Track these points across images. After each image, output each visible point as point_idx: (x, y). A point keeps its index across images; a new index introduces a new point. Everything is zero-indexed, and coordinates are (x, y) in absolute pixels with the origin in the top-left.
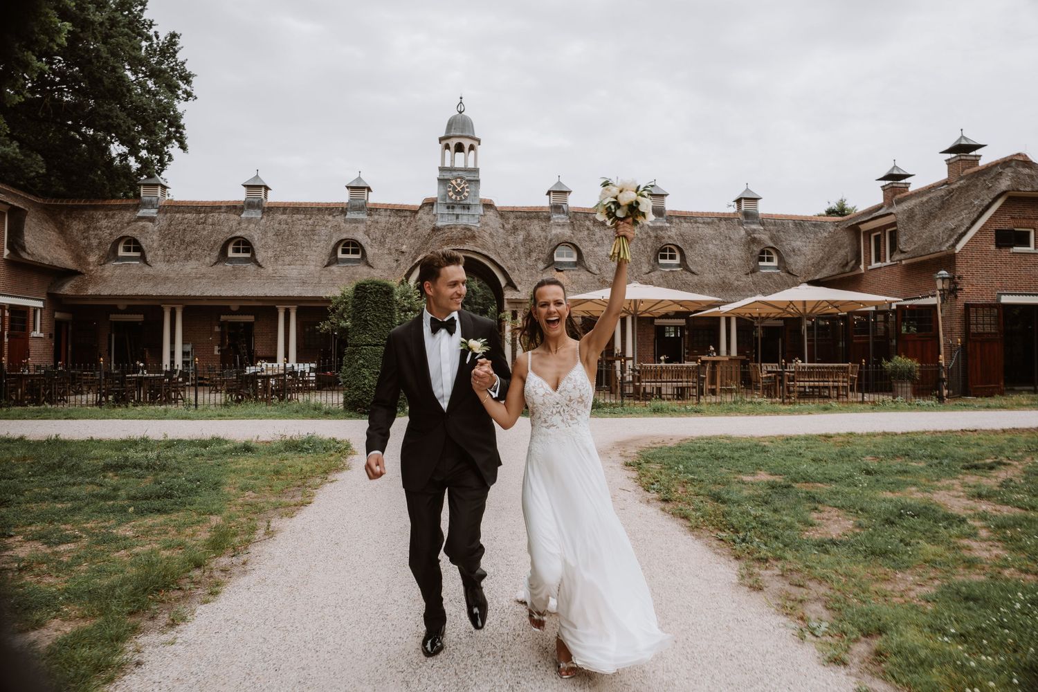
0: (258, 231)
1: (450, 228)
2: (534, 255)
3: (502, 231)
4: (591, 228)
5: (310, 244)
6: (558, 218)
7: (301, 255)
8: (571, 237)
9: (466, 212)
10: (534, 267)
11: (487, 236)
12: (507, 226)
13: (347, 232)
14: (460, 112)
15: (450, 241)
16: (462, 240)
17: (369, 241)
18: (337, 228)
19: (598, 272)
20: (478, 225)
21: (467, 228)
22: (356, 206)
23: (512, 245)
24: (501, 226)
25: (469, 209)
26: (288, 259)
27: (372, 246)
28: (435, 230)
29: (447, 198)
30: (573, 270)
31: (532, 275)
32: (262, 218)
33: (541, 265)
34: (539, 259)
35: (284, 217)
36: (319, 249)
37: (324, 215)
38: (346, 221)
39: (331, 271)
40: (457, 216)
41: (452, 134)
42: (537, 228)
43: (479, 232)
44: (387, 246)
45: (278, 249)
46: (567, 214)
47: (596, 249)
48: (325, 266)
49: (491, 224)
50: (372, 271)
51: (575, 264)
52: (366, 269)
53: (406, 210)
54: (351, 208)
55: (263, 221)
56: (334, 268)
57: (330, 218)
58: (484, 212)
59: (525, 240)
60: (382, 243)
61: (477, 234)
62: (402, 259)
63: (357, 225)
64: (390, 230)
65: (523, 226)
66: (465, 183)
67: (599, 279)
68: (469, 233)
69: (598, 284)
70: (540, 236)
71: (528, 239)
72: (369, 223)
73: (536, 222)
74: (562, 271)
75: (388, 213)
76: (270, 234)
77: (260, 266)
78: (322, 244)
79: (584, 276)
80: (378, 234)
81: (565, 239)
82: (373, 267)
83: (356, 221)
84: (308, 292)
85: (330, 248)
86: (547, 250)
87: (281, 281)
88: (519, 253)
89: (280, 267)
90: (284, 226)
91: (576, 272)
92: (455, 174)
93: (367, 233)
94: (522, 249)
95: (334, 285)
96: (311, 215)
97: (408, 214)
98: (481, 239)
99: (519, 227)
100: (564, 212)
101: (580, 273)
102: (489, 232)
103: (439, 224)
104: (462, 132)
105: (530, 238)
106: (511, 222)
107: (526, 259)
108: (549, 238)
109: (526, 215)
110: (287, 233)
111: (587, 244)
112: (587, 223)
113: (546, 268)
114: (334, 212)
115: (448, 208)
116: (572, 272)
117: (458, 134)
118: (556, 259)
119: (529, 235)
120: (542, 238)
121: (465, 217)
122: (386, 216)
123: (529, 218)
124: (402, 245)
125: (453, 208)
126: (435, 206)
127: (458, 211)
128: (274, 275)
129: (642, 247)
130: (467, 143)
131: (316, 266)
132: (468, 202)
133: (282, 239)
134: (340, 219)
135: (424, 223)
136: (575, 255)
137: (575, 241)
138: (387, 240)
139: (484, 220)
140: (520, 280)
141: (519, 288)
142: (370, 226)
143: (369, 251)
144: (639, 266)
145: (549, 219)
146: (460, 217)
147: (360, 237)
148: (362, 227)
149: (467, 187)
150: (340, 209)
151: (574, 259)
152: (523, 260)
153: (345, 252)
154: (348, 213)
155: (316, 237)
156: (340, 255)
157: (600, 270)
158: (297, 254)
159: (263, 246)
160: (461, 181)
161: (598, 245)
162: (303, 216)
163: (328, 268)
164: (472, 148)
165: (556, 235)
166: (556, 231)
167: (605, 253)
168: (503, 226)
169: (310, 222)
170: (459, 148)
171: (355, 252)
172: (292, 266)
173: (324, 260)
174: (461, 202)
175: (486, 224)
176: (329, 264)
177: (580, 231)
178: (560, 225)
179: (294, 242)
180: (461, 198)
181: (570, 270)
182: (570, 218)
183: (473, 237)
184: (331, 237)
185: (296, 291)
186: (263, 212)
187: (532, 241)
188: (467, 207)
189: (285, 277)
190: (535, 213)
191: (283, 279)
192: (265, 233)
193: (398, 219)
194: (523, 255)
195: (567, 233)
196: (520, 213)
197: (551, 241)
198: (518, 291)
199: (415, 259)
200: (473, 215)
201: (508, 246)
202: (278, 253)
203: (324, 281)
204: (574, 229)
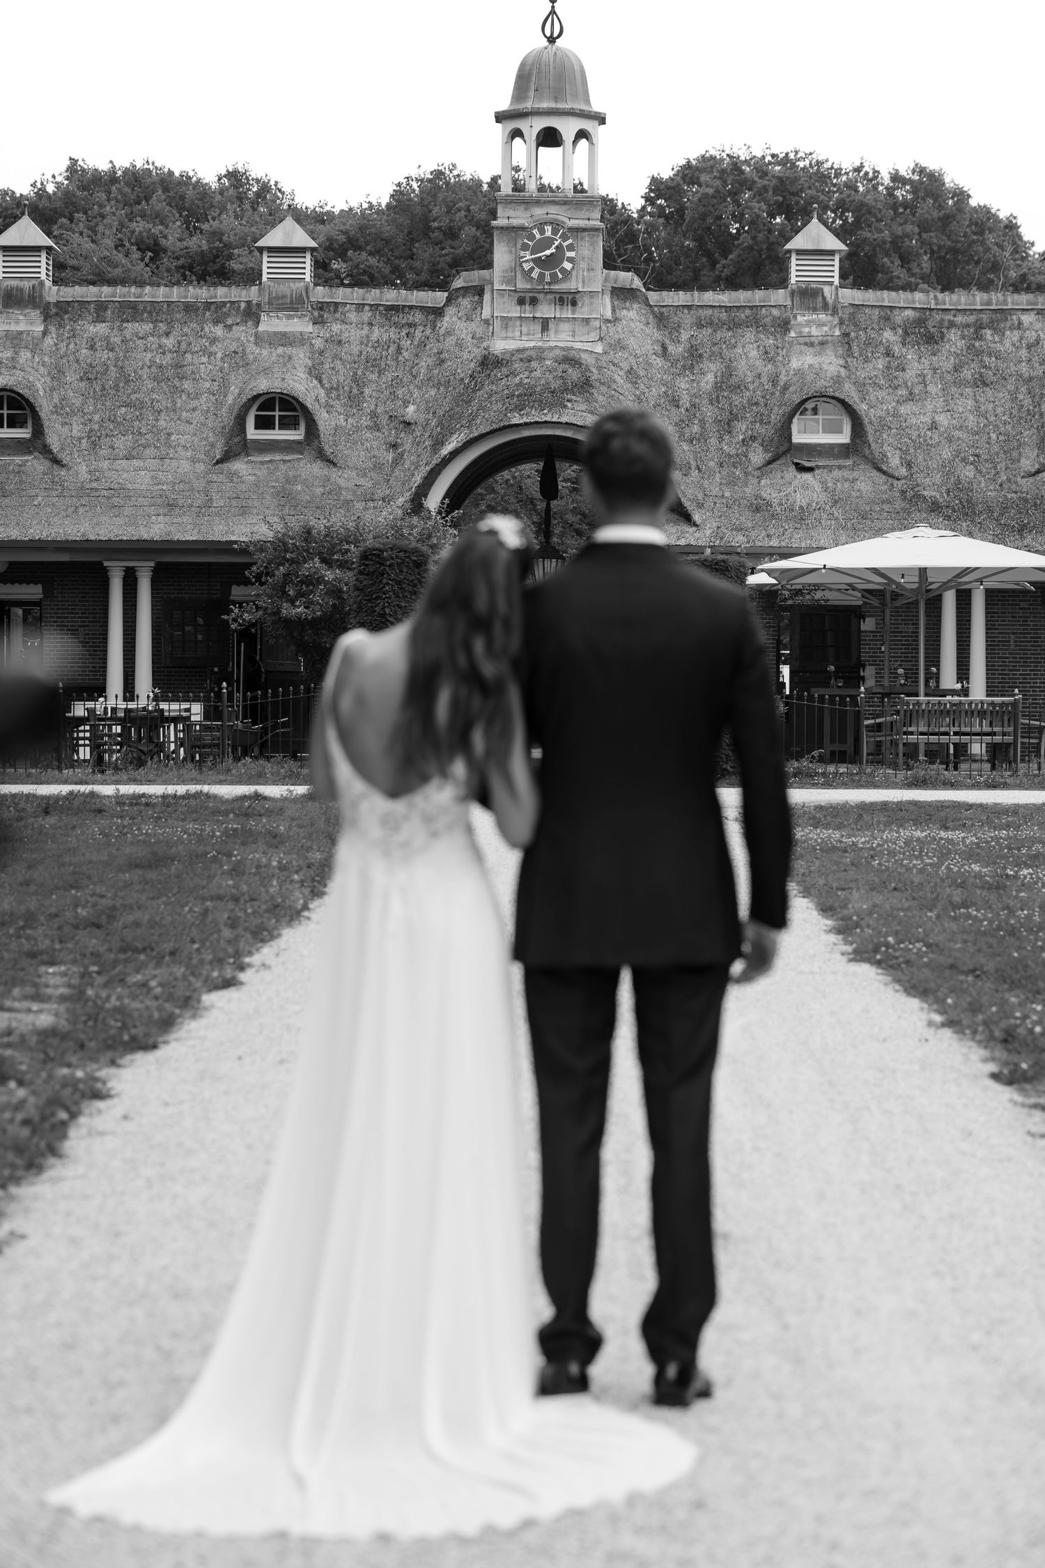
0: (42, 369)
1: (528, 358)
2: (741, 427)
3: (659, 362)
4: (896, 349)
5: (173, 402)
6: (808, 324)
7: (155, 431)
8: (837, 380)
9: (567, 313)
10: (738, 460)
11: (619, 378)
12: (675, 350)
13: (266, 371)
14: (552, 40)
15: (527, 397)
16: (557, 397)
17: (322, 393)
18: (238, 358)
19: (903, 471)
20: (599, 348)
21: (570, 360)
22: (284, 297)
23: (685, 401)
24: (658, 348)
25: (574, 303)
26: (122, 443)
27: (329, 407)
28: (489, 363)
29: (519, 276)
30: (840, 468)
31: (732, 483)
32: (45, 333)
33: (757, 456)
34: (753, 438)
35: (102, 329)
36: (197, 417)
37: (201, 323)
38: (258, 339)
39: (232, 475)
40: (545, 324)
41: (529, 105)
42: (754, 353)
43: (599, 368)
44: (368, 406)
45: (96, 418)
46: (835, 312)
47: (903, 410)
48: (218, 462)
49: (632, 343)
50: (334, 473)
51: (844, 451)
52: (317, 469)
53: (411, 307)
54: (270, 303)
55: (49, 341)
56: (239, 466)
57: (219, 331)
58: (614, 310)
59: (718, 387)
60: (355, 400)
61: (595, 374)
62: (407, 442)
63: (289, 350)
64: (374, 364)
65: (715, 349)
66: (564, 237)
67: (903, 492)
68: (574, 374)
69: (899, 504)
70: (759, 376)
71: (727, 383)
72: (318, 343)
73: (750, 335)
74: (810, 470)
75: (366, 315)
76: (71, 377)
77: (56, 461)
78: (204, 401)
79: (866, 483)
80: (342, 375)
81: (820, 384)
82: (335, 464)
83: (284, 339)
84: (186, 530)
85: (226, 416)
86: (776, 416)
87: (116, 501)
88: (702, 422)
89: (105, 464)
90: (104, 355)
91: (846, 474)
92: (539, 212)
93: (315, 373)
94: (709, 412)
95: (244, 511)
96: (170, 323)
97: (418, 317)
98: (604, 389)
99: (705, 351)
100: (825, 306)
101: (856, 474)
102: (625, 365)
103: (500, 346)
104: (556, 100)
105: (734, 380)
106: (685, 336)
107: (721, 439)
108: (783, 379)
109: (724, 316)
110: (113, 373)
111: (881, 394)
112: (888, 335)
113: (769, 462)
114: (227, 315)
115: (521, 302)
116: (837, 473)
117: (545, 105)
118: (798, 438)
119: (729, 372)
120: (764, 379)
121: (565, 327)
122: (360, 325)
123: (734, 325)
124: (406, 403)
125: (534, 302)
126: (487, 297)
127: (546, 310)
128: (94, 485)
129: (1027, 402)
130: (568, 128)
131: (194, 461)
132: (572, 285)
133: (103, 389)
134: (243, 333)
135: (460, 345)
136: (847, 428)
137: (849, 392)
138: (367, 391)
139: (614, 332)
140: (700, 496)
141: (697, 517)
142: (321, 353)
143: (325, 420)
144: (1015, 454)
145: (784, 325)
146: (552, 325)
147: (300, 385)
148: (301, 357)
149: (571, 248)
150: (243, 305)
151: (844, 438)
152: (713, 441)
153: (264, 423)
154: (264, 317)
155: (187, 385)
156: (252, 433)
157: (909, 465)
158: (143, 430)
159: (57, 410)
160: (555, 232)
161: (911, 397)
162: (148, 327)
163: (225, 466)
164: (582, 134)
165: (799, 373)
166: (801, 360)
167: (927, 419)
168: (664, 348)
169: (169, 342)
170: (550, 138)
171: (287, 424)
172: (135, 463)
173: (212, 445)
174: (555, 287)
175: (620, 345)
176: (227, 457)
177: (866, 360)
178: (812, 345)
179: (133, 397)
180: (554, 276)
181: (830, 469)
182: (841, 322)
183: (585, 386)
184: (225, 385)
185: (156, 529)
186: (47, 317)
187: (738, 388)
188: (570, 299)
189: (120, 490)
190: (748, 312)
191: (116, 497)
192: (57, 374)
193: (393, 334)
194: (712, 429)
195: (831, 363)
196: (710, 312)
197: (785, 388)
198: (695, 525)
199: (438, 443)
200: (587, 321)
201: (676, 403)
202: (96, 427)
203: (218, 502)
204: (849, 352)
